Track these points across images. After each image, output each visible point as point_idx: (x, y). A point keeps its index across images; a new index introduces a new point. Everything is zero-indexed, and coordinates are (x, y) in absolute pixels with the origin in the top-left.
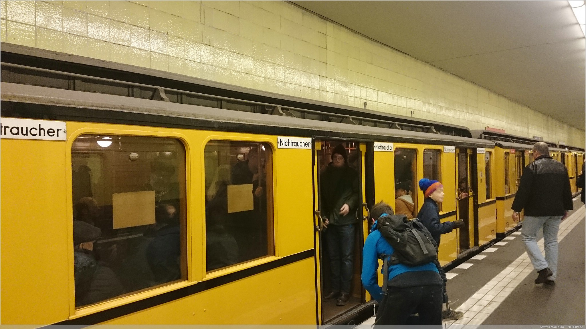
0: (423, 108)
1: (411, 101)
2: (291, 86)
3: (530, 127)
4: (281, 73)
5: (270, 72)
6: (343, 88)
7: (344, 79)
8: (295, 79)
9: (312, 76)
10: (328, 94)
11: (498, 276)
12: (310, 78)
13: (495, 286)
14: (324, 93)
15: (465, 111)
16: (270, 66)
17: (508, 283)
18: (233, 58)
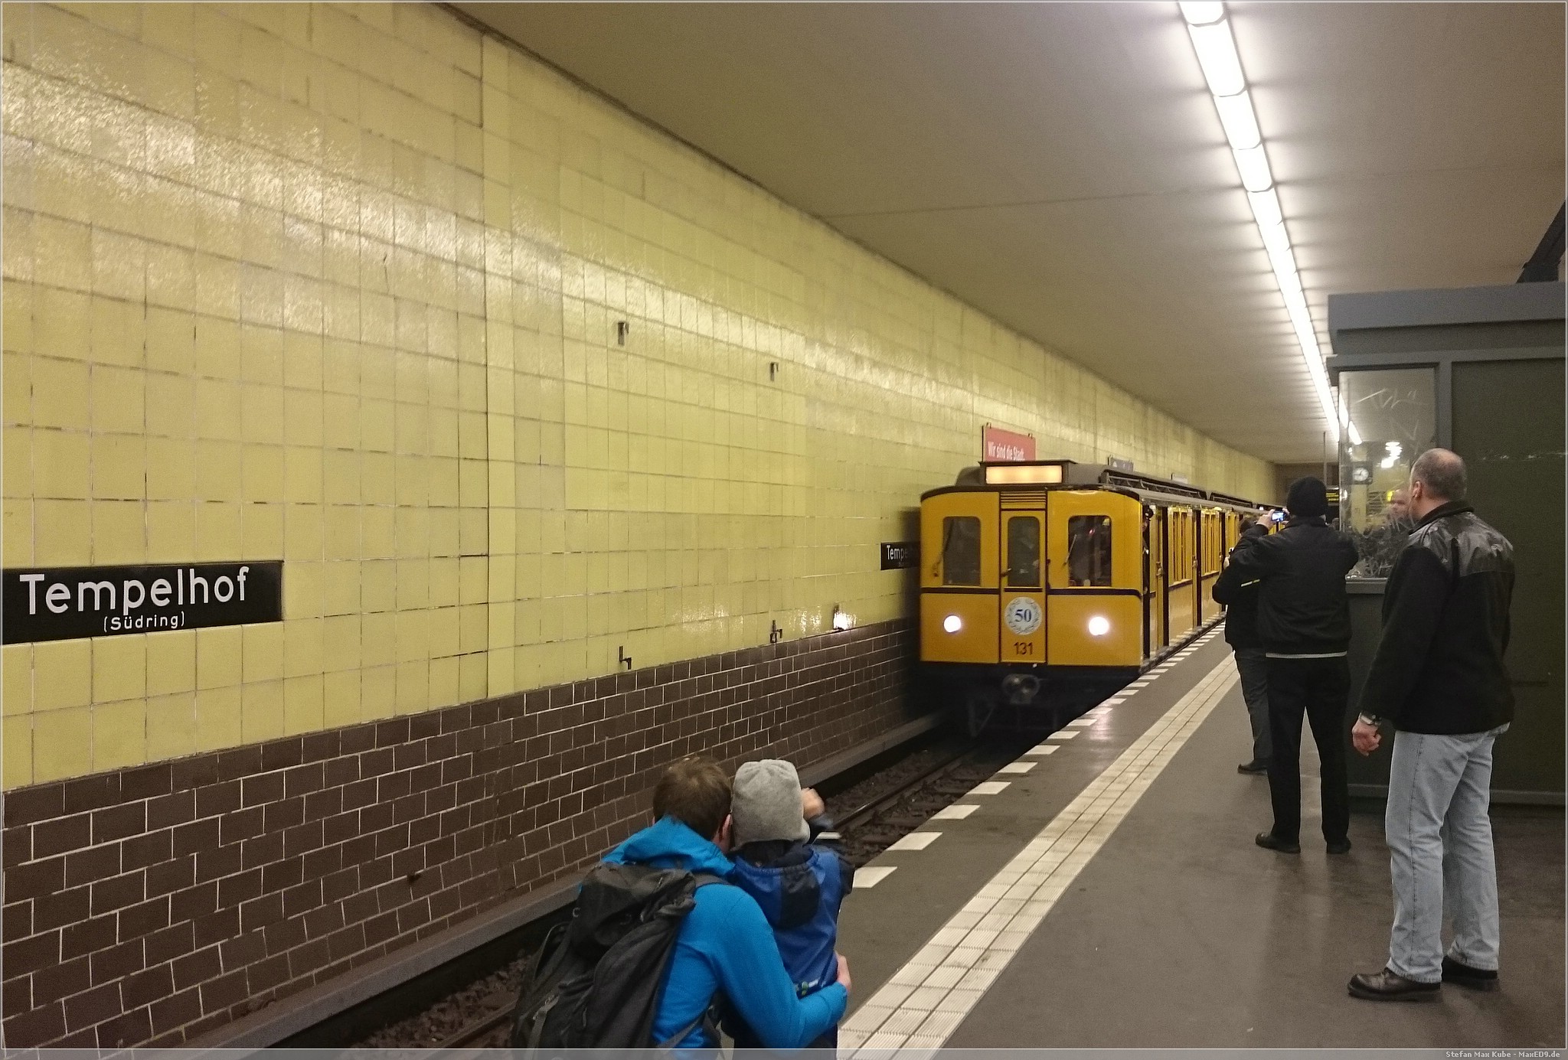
0: (807, 356)
1: (771, 332)
2: (347, 239)
3: (1101, 432)
4: (310, 189)
5: (266, 183)
6: (542, 266)
7: (546, 237)
8: (363, 217)
9: (428, 214)
10: (489, 281)
11: (1009, 867)
12: (421, 221)
13: (1000, 900)
14: (474, 276)
15: (926, 374)
16: (268, 163)
17: (1036, 888)
18: (113, 118)
